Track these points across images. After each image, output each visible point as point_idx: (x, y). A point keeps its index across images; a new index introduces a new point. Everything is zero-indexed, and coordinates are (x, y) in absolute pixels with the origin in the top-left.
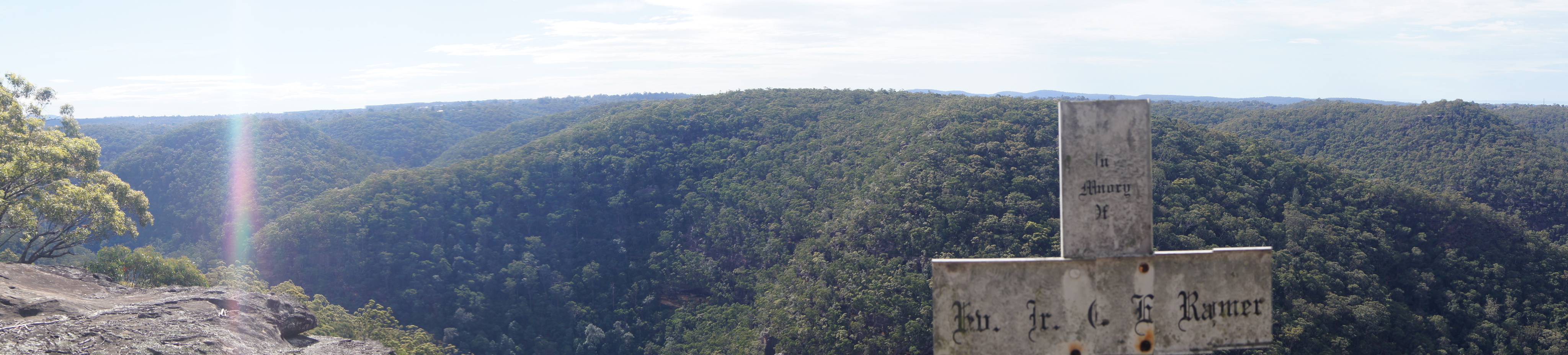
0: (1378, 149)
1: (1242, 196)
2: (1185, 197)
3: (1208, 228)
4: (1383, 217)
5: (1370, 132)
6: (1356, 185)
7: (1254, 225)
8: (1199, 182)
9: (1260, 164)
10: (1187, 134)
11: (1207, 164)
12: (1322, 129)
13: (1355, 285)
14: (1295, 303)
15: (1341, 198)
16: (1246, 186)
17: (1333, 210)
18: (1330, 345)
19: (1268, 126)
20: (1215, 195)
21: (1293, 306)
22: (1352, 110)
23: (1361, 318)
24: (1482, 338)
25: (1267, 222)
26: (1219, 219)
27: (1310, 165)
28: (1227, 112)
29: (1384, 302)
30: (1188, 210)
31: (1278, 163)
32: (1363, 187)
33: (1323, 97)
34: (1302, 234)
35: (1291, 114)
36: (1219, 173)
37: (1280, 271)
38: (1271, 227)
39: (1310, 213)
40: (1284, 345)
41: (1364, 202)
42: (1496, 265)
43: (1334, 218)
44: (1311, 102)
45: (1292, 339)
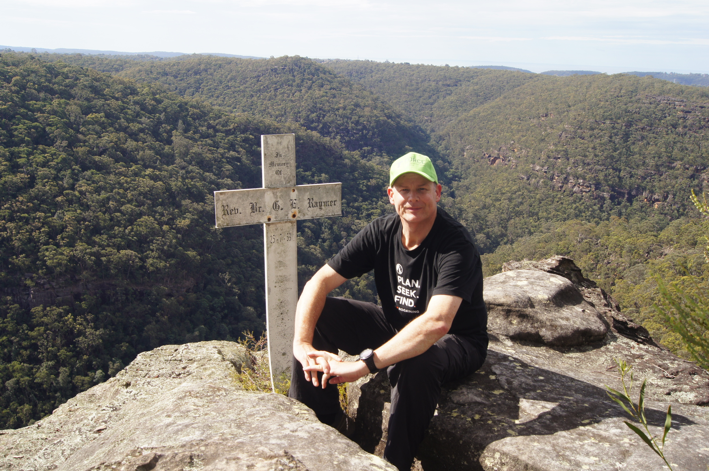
0: (239, 91)
1: (140, 126)
2: (98, 128)
3: (116, 151)
4: (244, 141)
5: (233, 79)
6: (224, 118)
7: (150, 148)
8: (108, 116)
9: (153, 102)
10: (97, 80)
11: (113, 103)
12: (198, 77)
15: (214, 127)
16: (143, 119)
17: (208, 136)
18: (209, 231)
19: (158, 73)
20: (120, 126)
21: (181, 205)
22: (219, 62)
25: (160, 145)
26: (124, 144)
27: (190, 103)
28: (126, 63)
30: (100, 137)
31: (166, 102)
32: (229, 119)
33: (198, 52)
34: (186, 154)
35: (174, 65)
36: (122, 109)
37: (171, 181)
38: (163, 149)
39: (192, 138)
40: (177, 233)
41: (230, 130)
42: (323, 175)
43: (209, 141)
44: (189, 56)
45: (182, 228)
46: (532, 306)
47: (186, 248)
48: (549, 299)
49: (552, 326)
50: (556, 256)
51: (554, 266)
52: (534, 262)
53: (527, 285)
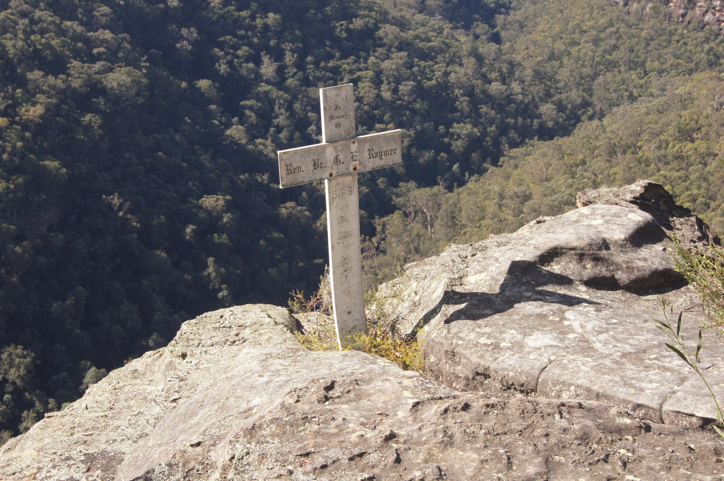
13: (102, 49)
14: (30, 76)
21: (27, 81)
24: (259, 104)
29: (139, 68)
40: (23, 130)
46: (607, 248)
48: (625, 239)
49: (628, 268)
50: (641, 181)
51: (638, 195)
52: (615, 189)
53: (603, 225)
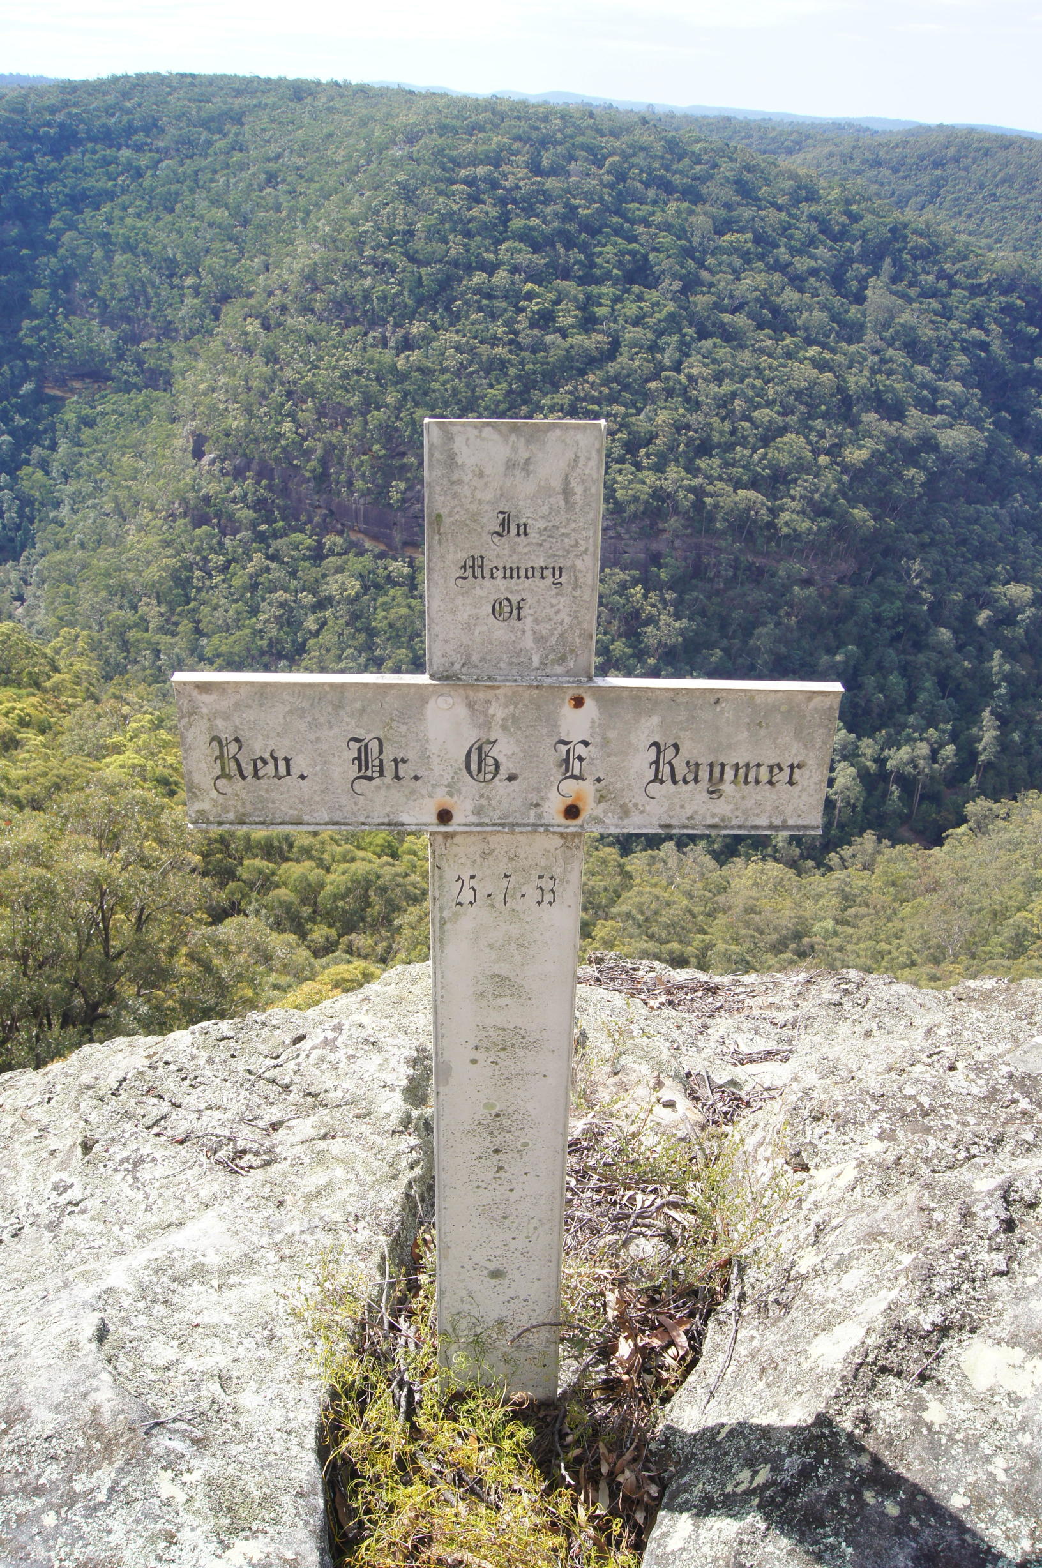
0: (1014, 207)
1: (813, 263)
2: (737, 261)
3: (762, 307)
4: (1002, 310)
5: (1008, 180)
6: (973, 259)
7: (824, 307)
8: (758, 240)
9: (844, 219)
10: (749, 169)
11: (772, 215)
12: (939, 172)
13: (947, 402)
14: (864, 417)
15: (949, 277)
16: (821, 251)
17: (934, 294)
18: (901, 478)
19: (864, 162)
20: (777, 261)
21: (860, 422)
22: (987, 145)
23: (947, 446)
25: (842, 304)
26: (778, 295)
27: (913, 226)
28: (808, 137)
29: (981, 429)
30: (738, 279)
31: (868, 219)
32: (983, 263)
33: (947, 122)
34: (886, 325)
35: (897, 146)
36: (786, 228)
37: (850, 374)
38: (847, 311)
39: (903, 296)
40: (842, 473)
41: (980, 285)
43: (935, 304)
44: (929, 129)
45: (853, 465)
47: (853, 502)
